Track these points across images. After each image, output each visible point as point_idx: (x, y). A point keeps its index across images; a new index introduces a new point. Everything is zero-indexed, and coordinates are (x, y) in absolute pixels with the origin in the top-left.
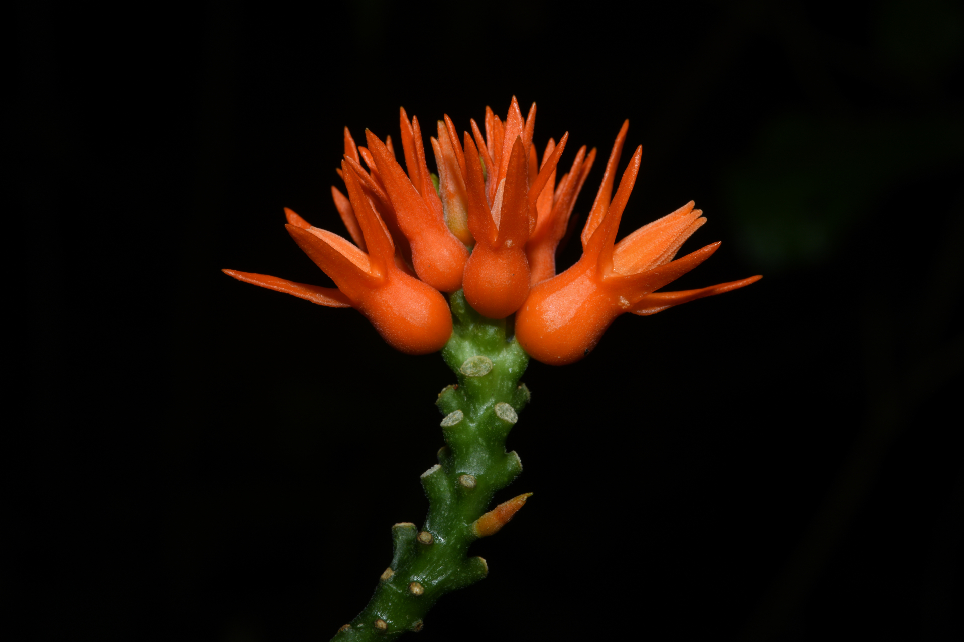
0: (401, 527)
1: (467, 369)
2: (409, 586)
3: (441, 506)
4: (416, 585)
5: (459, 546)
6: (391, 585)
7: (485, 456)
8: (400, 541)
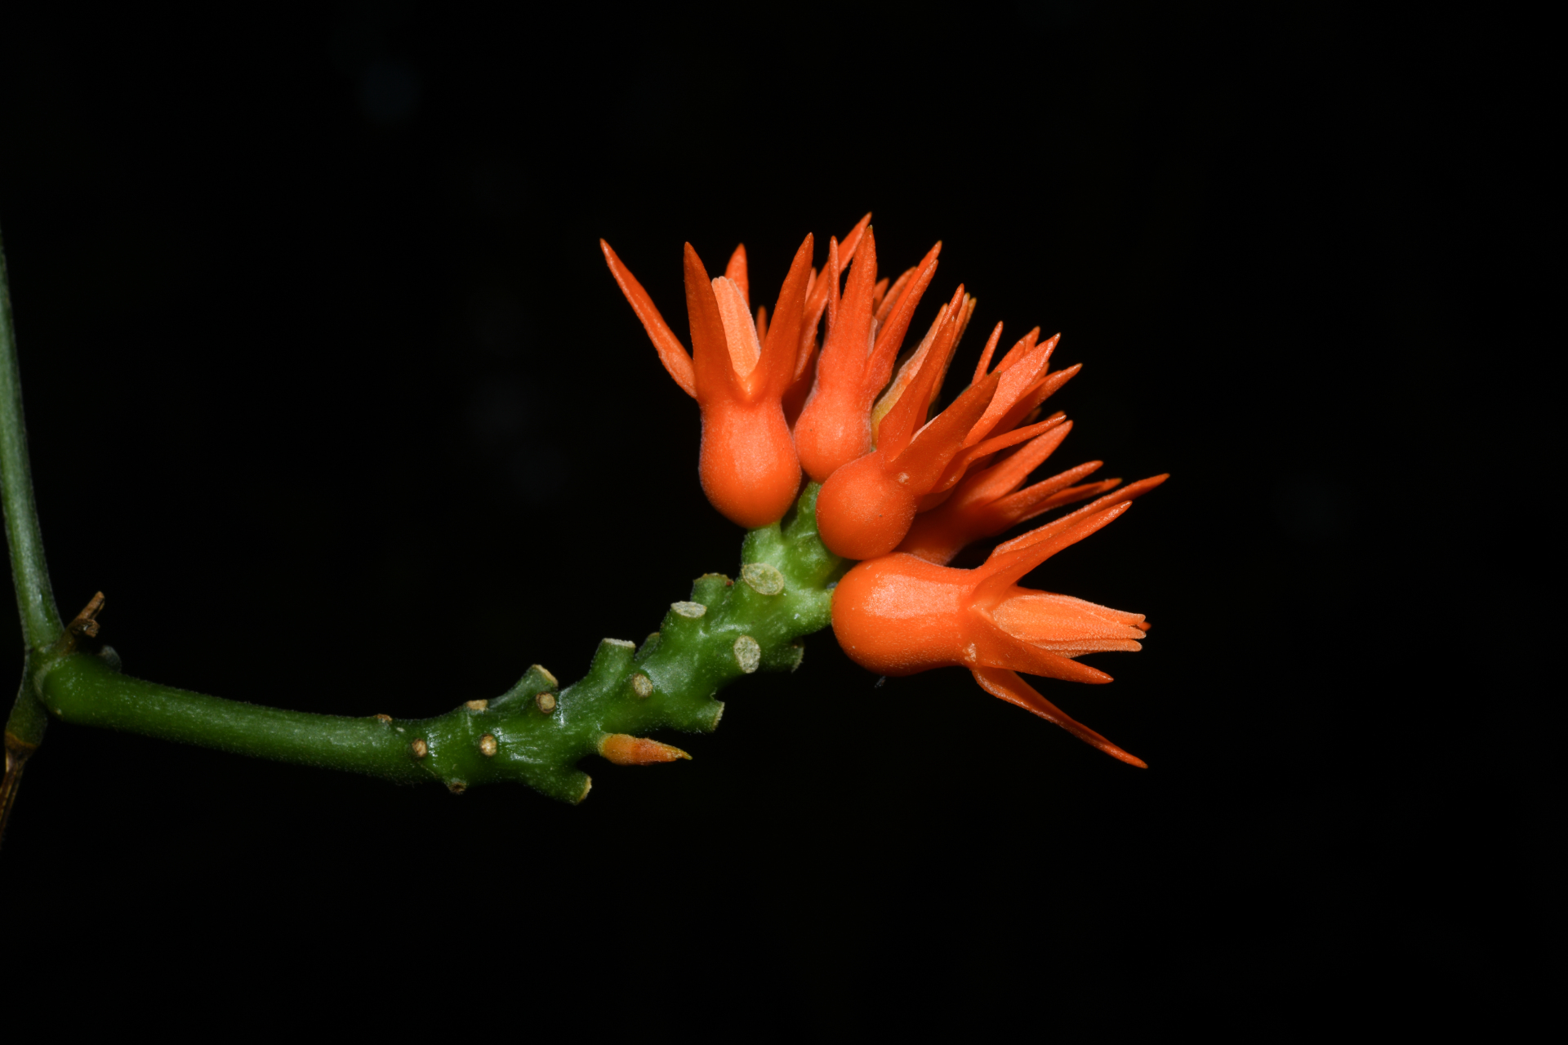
0: (539, 672)
1: (752, 572)
2: (484, 736)
3: (594, 686)
4: (491, 741)
5: (573, 743)
6: (469, 718)
7: (685, 677)
8: (525, 685)
